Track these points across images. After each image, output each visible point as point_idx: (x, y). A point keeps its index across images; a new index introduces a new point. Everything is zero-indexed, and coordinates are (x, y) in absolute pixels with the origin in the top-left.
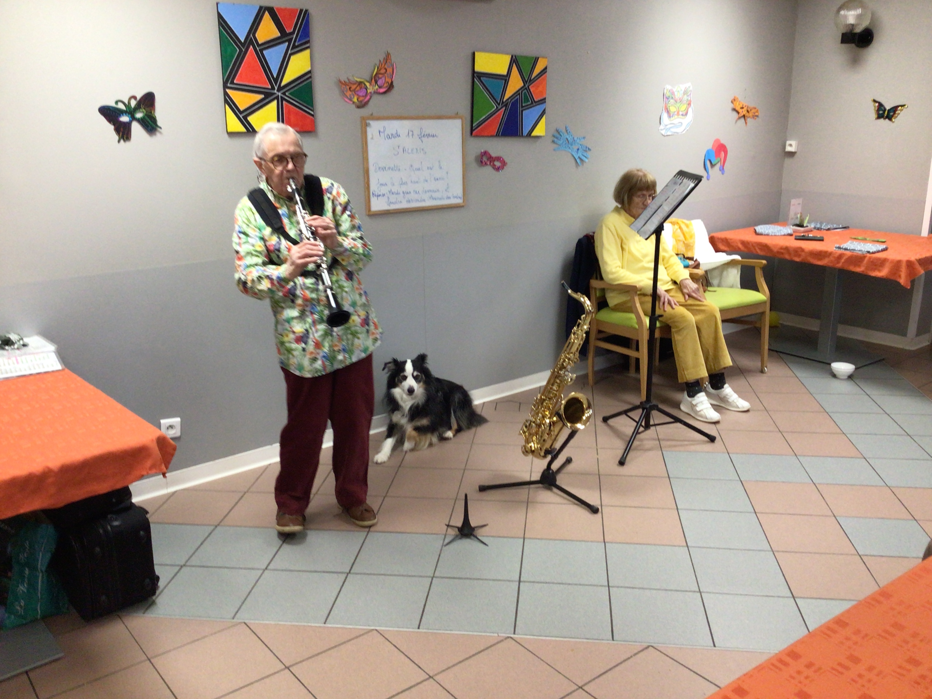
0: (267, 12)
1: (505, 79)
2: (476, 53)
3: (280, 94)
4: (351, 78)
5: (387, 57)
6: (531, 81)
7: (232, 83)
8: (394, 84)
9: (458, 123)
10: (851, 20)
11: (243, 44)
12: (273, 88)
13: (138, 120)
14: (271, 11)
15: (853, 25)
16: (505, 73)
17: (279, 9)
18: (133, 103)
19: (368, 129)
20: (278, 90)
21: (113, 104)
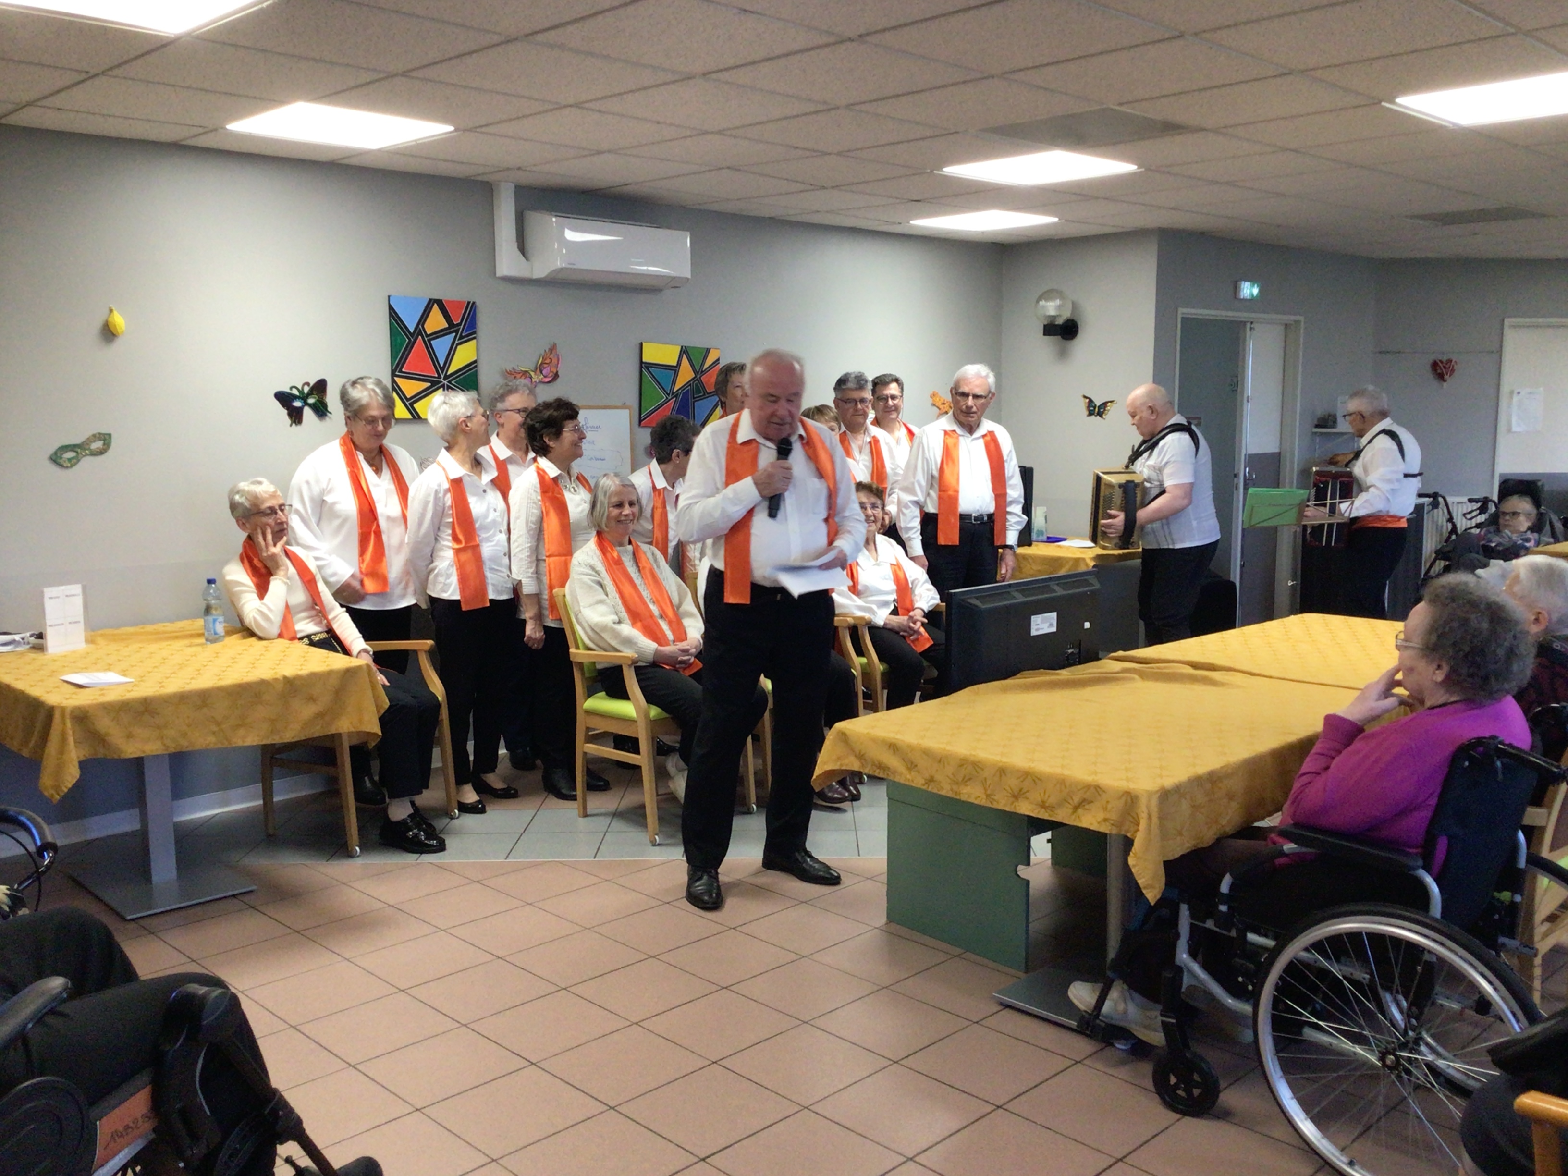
0: (435, 305)
1: (675, 369)
2: (644, 344)
4: (516, 368)
5: (553, 348)
6: (703, 372)
7: (401, 371)
8: (559, 373)
9: (625, 413)
10: (1052, 312)
11: (412, 335)
12: (439, 377)
13: (310, 405)
14: (439, 303)
15: (1054, 317)
16: (675, 364)
17: (447, 301)
18: (306, 389)
21: (288, 390)
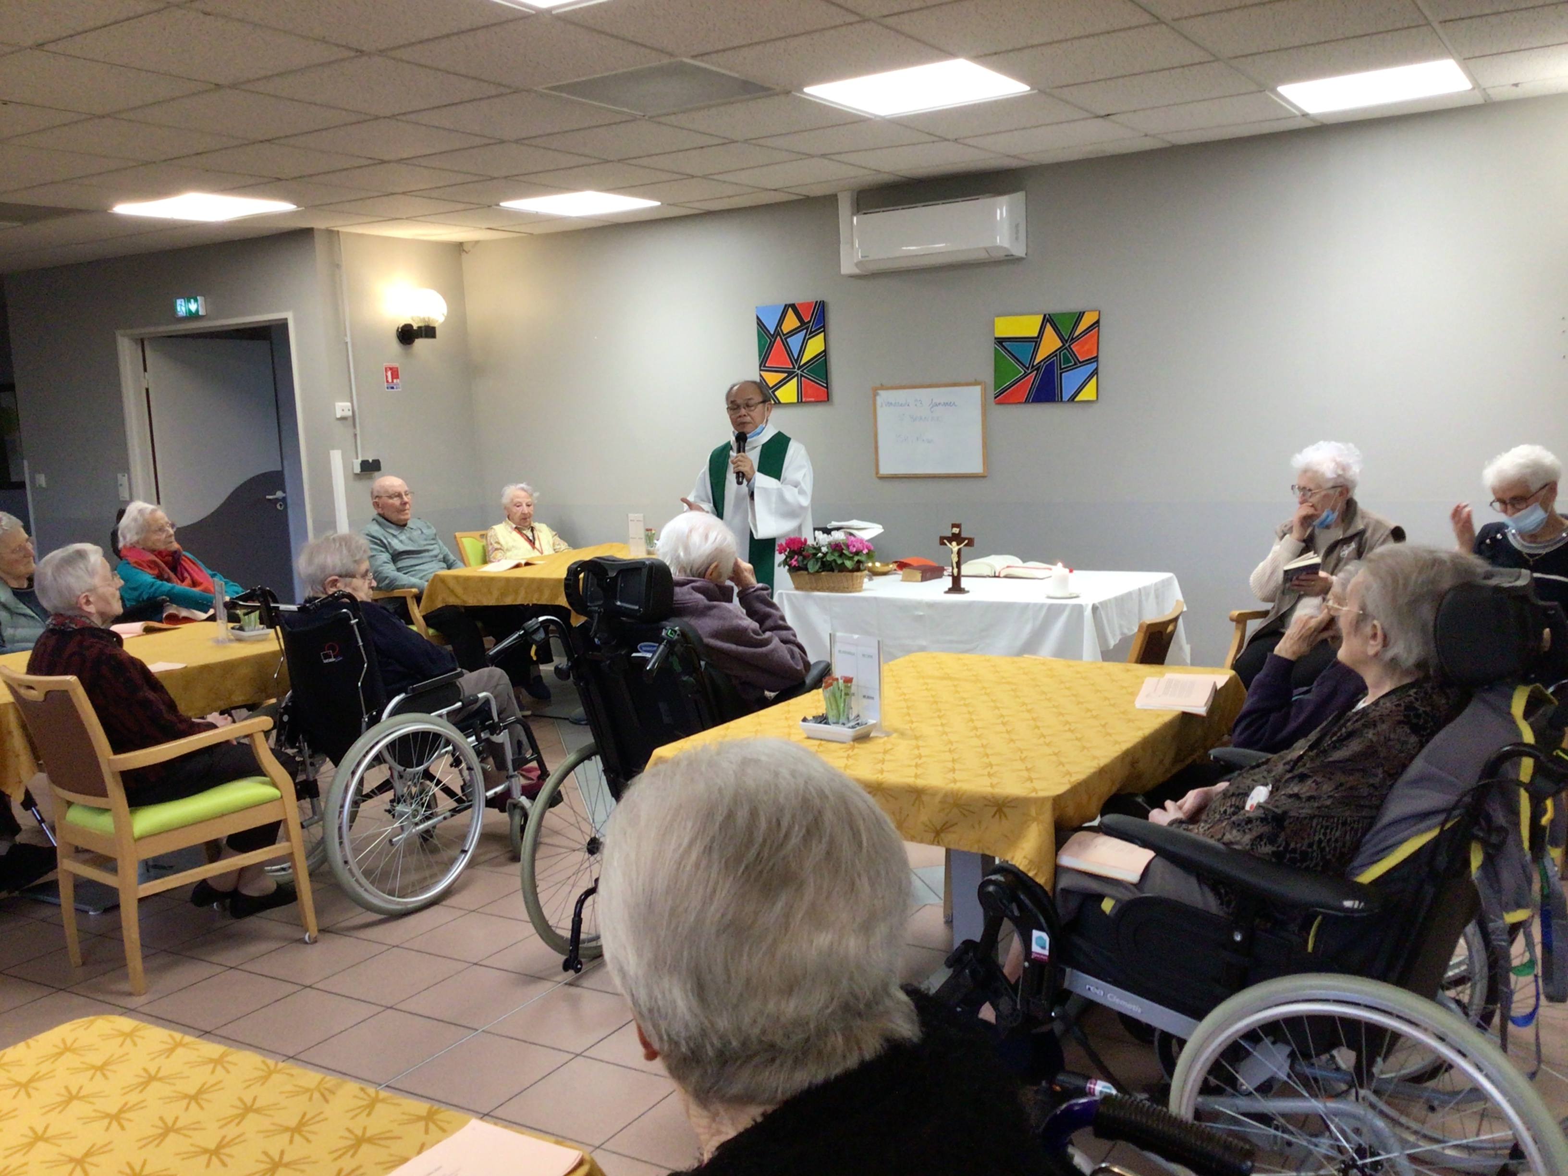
0: (790, 309)
1: (1036, 341)
2: (996, 319)
3: (799, 372)
6: (1074, 339)
7: (765, 366)
9: (979, 390)
11: (772, 336)
12: (794, 368)
14: (793, 306)
17: (800, 305)
19: (878, 398)
20: (798, 369)
